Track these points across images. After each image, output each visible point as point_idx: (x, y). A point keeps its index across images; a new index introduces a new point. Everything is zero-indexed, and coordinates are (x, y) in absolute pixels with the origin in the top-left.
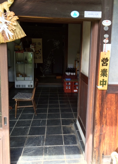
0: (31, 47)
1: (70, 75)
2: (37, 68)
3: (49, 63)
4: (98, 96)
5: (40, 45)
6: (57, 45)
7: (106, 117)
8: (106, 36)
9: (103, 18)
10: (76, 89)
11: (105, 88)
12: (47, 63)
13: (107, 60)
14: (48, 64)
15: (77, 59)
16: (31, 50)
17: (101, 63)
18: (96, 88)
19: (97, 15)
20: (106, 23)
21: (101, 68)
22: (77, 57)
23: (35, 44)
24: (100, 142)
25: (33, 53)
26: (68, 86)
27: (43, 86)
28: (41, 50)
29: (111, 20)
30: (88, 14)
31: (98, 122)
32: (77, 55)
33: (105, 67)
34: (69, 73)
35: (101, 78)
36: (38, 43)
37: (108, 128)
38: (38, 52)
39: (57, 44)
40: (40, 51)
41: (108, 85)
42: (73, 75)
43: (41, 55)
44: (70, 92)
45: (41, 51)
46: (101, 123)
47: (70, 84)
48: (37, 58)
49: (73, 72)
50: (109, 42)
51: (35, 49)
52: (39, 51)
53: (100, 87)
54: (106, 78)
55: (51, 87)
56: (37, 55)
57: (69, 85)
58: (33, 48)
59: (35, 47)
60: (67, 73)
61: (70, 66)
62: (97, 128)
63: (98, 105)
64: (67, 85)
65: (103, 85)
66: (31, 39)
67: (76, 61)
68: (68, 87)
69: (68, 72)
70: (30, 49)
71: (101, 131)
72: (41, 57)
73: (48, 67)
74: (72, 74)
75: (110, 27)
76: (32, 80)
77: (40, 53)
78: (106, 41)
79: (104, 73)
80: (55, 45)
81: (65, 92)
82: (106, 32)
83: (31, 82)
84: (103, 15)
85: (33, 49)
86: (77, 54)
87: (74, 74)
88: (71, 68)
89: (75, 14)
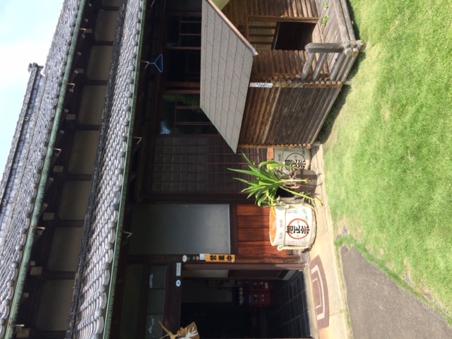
1: (243, 296)
4: (240, 261)
7: (257, 254)
8: (194, 258)
9: (181, 261)
11: (233, 256)
13: (211, 257)
17: (214, 261)
18: (234, 263)
19: (179, 265)
20: (185, 259)
21: (218, 260)
24: (279, 258)
29: (182, 255)
30: (178, 273)
31: (262, 261)
33: (217, 258)
34: (240, 298)
35: (226, 260)
37: (266, 252)
41: (232, 253)
42: (243, 291)
44: (268, 295)
46: (262, 258)
47: (256, 296)
50: (199, 255)
53: (233, 261)
54: (226, 256)
57: (259, 296)
60: (241, 302)
62: (267, 260)
63: (248, 261)
64: (259, 301)
65: (231, 258)
67: (220, 288)
68: (262, 298)
69: (239, 300)
71: (269, 257)
74: (241, 293)
75: (188, 256)
78: (197, 258)
79: (222, 258)
81: (269, 302)
82: (191, 258)
84: (179, 262)
89: (178, 283)
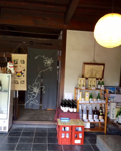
0: (8, 67)
2: (17, 97)
3: (36, 91)
5: (24, 63)
6: (49, 65)
10: (79, 139)
12: (32, 91)
14: (35, 93)
15: (79, 86)
16: (8, 71)
22: (79, 82)
23: (16, 62)
25: (10, 75)
26: (65, 132)
27: (24, 126)
28: (24, 70)
32: (79, 81)
34: (67, 108)
36: (21, 61)
38: (20, 74)
39: (49, 62)
40: (23, 72)
42: (73, 112)
43: (24, 78)
44: (68, 143)
45: (25, 73)
47: (67, 129)
48: (18, 83)
49: (73, 107)
51: (14, 69)
52: (21, 72)
55: (37, 128)
56: (18, 78)
57: (67, 132)
58: (11, 67)
59: (14, 67)
60: (63, 109)
61: (68, 96)
64: (63, 132)
66: (11, 55)
67: (77, 88)
68: (65, 135)
69: (65, 106)
70: (7, 69)
72: (24, 81)
73: (34, 96)
76: (7, 119)
77: (24, 76)
80: (47, 64)
81: (60, 143)
83: (4, 122)
85: (12, 69)
86: (79, 78)
87: (75, 110)
88: (69, 99)
